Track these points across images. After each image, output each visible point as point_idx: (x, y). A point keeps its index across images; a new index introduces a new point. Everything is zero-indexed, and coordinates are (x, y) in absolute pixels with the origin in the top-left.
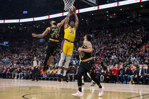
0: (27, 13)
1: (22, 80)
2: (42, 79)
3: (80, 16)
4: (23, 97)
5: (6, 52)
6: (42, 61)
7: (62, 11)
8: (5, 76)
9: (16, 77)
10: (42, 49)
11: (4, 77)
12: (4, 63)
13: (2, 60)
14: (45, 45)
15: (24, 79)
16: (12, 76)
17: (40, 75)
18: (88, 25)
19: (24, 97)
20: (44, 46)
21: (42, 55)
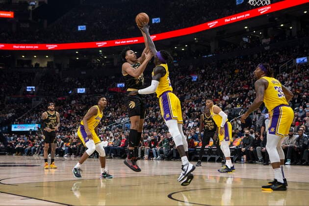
0: (159, 21)
1: (159, 162)
2: (208, 159)
3: (276, 19)
4: (170, 196)
5: (122, 105)
6: (197, 121)
7: (234, 11)
8: (124, 154)
9: (146, 156)
10: (195, 96)
11: (123, 156)
12: (120, 127)
13: (116, 121)
14: (202, 86)
15: (163, 159)
16: (139, 154)
17: (195, 150)
18: (296, 37)
19: (172, 196)
20: (199, 89)
21: (197, 109)
